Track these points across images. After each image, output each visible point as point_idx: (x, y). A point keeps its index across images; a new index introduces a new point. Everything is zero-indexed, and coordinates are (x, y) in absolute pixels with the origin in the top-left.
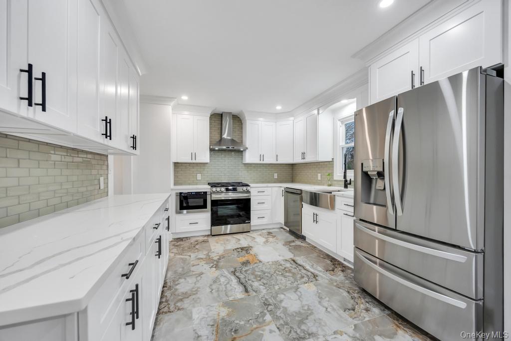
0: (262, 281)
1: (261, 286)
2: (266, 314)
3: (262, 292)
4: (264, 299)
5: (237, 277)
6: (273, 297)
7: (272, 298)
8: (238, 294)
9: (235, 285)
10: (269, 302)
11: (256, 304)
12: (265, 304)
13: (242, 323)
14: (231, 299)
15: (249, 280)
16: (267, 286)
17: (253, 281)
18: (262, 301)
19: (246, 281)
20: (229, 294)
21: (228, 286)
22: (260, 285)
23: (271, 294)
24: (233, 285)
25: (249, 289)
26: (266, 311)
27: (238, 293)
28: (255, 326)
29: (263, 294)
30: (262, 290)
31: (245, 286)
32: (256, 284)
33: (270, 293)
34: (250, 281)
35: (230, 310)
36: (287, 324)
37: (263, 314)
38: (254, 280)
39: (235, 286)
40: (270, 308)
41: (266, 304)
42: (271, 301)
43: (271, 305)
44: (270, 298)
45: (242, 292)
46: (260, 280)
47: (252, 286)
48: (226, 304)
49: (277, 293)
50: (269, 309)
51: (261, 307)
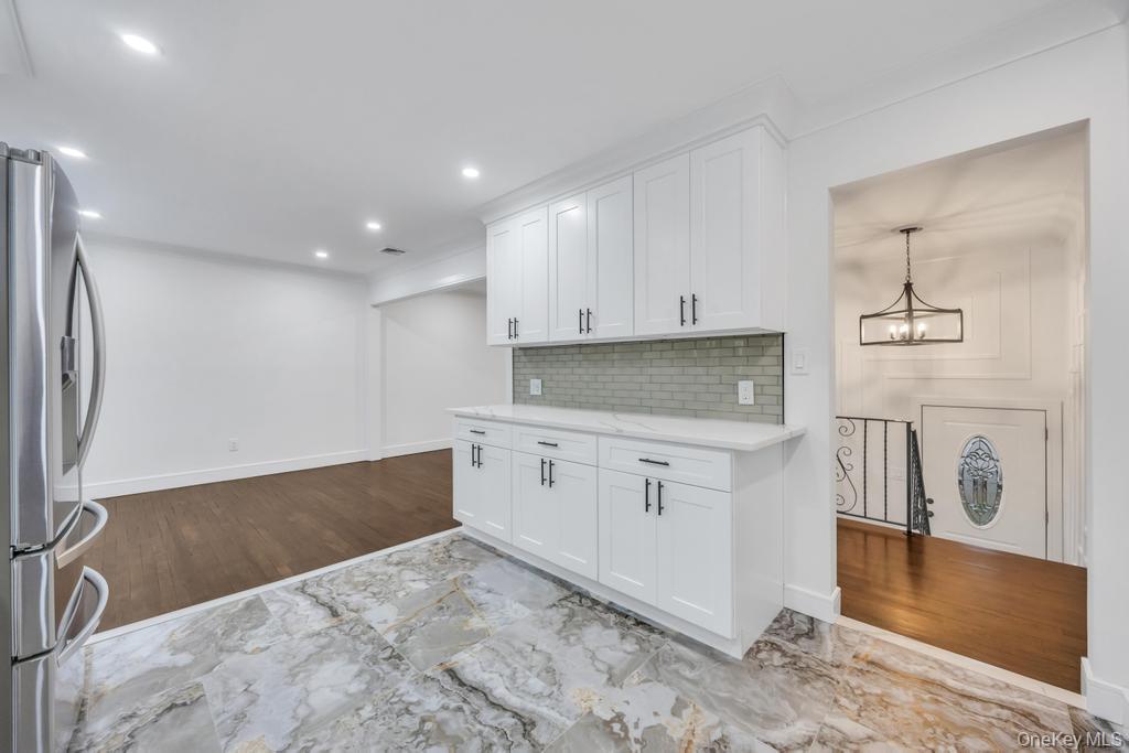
0: (417, 720)
1: (414, 699)
2: (396, 641)
3: (410, 682)
4: (403, 667)
5: (505, 709)
6: (379, 678)
7: (382, 675)
8: (470, 660)
9: (491, 679)
10: (390, 664)
11: (420, 651)
12: (399, 657)
13: (435, 619)
14: (478, 647)
15: (460, 709)
16: (397, 707)
17: (445, 708)
18: (406, 661)
19: (465, 701)
20: (489, 655)
21: (508, 672)
22: (418, 703)
23: (385, 684)
24: (496, 676)
25: (447, 681)
26: (396, 645)
27: (471, 663)
28: (413, 620)
29: (408, 678)
30: (411, 689)
31: (462, 684)
32: (433, 702)
33: (387, 688)
34: (453, 705)
35: (466, 628)
36: (356, 637)
37: (401, 639)
38: (444, 715)
39: (486, 676)
40: (388, 653)
41: (396, 658)
42: (384, 667)
43: (384, 659)
44: (388, 673)
45: (463, 667)
46: (423, 721)
47: (443, 690)
48: (482, 634)
49: (368, 691)
50: (390, 650)
51: (406, 649)
